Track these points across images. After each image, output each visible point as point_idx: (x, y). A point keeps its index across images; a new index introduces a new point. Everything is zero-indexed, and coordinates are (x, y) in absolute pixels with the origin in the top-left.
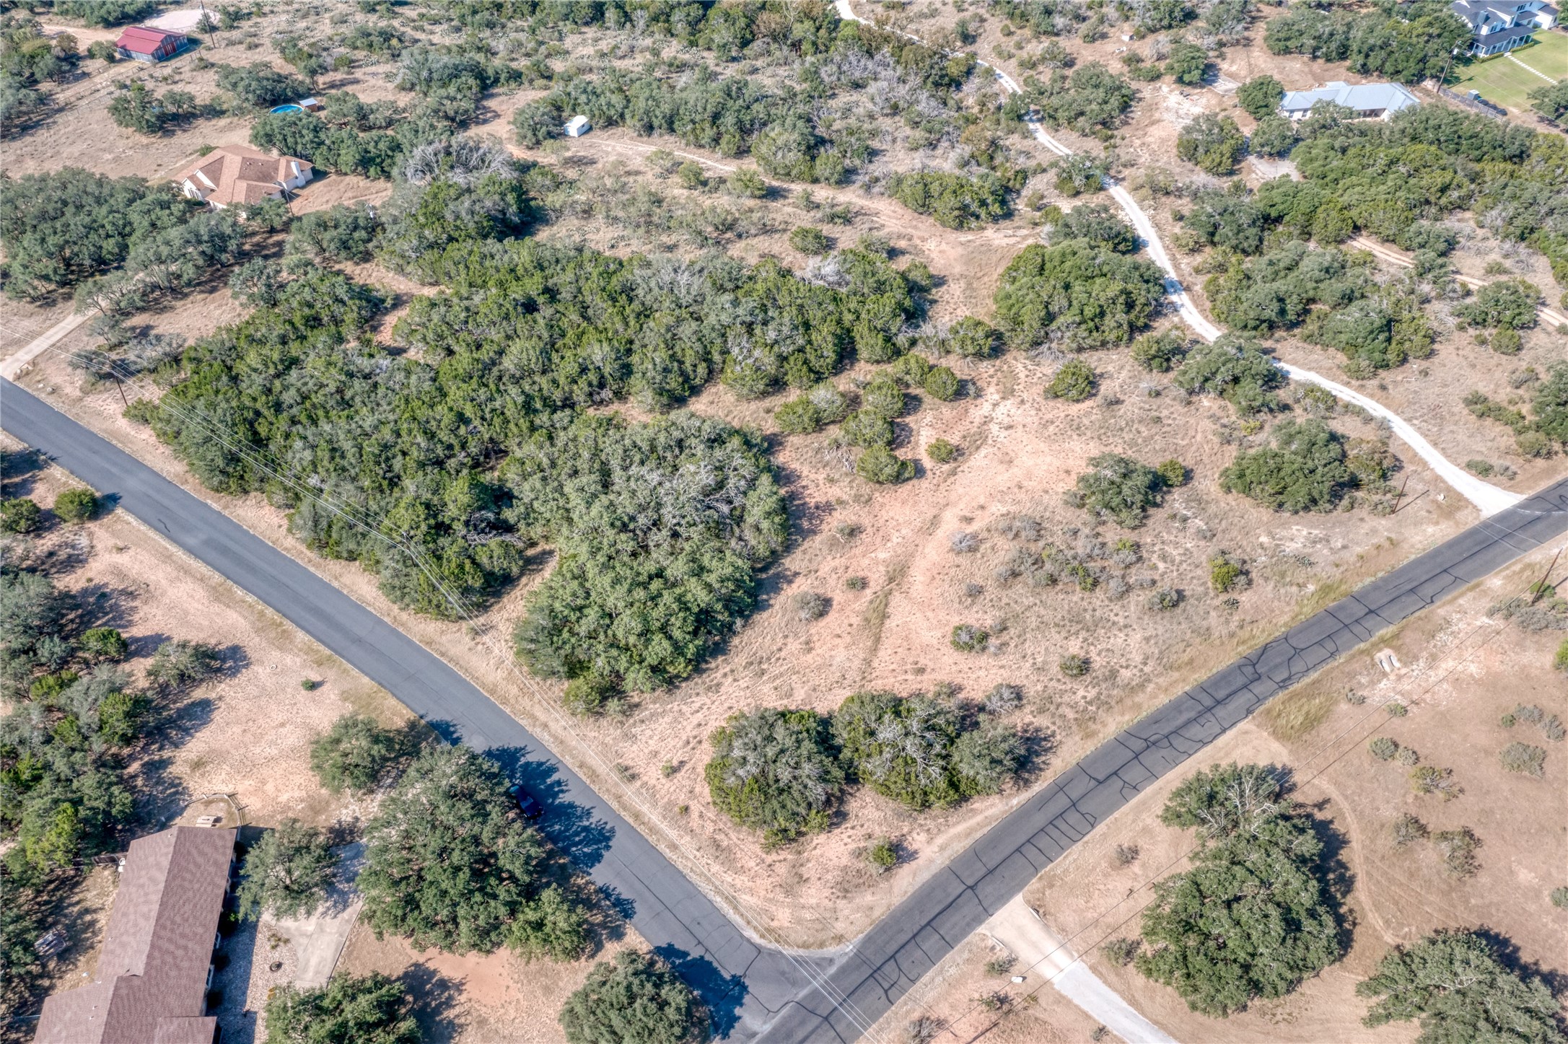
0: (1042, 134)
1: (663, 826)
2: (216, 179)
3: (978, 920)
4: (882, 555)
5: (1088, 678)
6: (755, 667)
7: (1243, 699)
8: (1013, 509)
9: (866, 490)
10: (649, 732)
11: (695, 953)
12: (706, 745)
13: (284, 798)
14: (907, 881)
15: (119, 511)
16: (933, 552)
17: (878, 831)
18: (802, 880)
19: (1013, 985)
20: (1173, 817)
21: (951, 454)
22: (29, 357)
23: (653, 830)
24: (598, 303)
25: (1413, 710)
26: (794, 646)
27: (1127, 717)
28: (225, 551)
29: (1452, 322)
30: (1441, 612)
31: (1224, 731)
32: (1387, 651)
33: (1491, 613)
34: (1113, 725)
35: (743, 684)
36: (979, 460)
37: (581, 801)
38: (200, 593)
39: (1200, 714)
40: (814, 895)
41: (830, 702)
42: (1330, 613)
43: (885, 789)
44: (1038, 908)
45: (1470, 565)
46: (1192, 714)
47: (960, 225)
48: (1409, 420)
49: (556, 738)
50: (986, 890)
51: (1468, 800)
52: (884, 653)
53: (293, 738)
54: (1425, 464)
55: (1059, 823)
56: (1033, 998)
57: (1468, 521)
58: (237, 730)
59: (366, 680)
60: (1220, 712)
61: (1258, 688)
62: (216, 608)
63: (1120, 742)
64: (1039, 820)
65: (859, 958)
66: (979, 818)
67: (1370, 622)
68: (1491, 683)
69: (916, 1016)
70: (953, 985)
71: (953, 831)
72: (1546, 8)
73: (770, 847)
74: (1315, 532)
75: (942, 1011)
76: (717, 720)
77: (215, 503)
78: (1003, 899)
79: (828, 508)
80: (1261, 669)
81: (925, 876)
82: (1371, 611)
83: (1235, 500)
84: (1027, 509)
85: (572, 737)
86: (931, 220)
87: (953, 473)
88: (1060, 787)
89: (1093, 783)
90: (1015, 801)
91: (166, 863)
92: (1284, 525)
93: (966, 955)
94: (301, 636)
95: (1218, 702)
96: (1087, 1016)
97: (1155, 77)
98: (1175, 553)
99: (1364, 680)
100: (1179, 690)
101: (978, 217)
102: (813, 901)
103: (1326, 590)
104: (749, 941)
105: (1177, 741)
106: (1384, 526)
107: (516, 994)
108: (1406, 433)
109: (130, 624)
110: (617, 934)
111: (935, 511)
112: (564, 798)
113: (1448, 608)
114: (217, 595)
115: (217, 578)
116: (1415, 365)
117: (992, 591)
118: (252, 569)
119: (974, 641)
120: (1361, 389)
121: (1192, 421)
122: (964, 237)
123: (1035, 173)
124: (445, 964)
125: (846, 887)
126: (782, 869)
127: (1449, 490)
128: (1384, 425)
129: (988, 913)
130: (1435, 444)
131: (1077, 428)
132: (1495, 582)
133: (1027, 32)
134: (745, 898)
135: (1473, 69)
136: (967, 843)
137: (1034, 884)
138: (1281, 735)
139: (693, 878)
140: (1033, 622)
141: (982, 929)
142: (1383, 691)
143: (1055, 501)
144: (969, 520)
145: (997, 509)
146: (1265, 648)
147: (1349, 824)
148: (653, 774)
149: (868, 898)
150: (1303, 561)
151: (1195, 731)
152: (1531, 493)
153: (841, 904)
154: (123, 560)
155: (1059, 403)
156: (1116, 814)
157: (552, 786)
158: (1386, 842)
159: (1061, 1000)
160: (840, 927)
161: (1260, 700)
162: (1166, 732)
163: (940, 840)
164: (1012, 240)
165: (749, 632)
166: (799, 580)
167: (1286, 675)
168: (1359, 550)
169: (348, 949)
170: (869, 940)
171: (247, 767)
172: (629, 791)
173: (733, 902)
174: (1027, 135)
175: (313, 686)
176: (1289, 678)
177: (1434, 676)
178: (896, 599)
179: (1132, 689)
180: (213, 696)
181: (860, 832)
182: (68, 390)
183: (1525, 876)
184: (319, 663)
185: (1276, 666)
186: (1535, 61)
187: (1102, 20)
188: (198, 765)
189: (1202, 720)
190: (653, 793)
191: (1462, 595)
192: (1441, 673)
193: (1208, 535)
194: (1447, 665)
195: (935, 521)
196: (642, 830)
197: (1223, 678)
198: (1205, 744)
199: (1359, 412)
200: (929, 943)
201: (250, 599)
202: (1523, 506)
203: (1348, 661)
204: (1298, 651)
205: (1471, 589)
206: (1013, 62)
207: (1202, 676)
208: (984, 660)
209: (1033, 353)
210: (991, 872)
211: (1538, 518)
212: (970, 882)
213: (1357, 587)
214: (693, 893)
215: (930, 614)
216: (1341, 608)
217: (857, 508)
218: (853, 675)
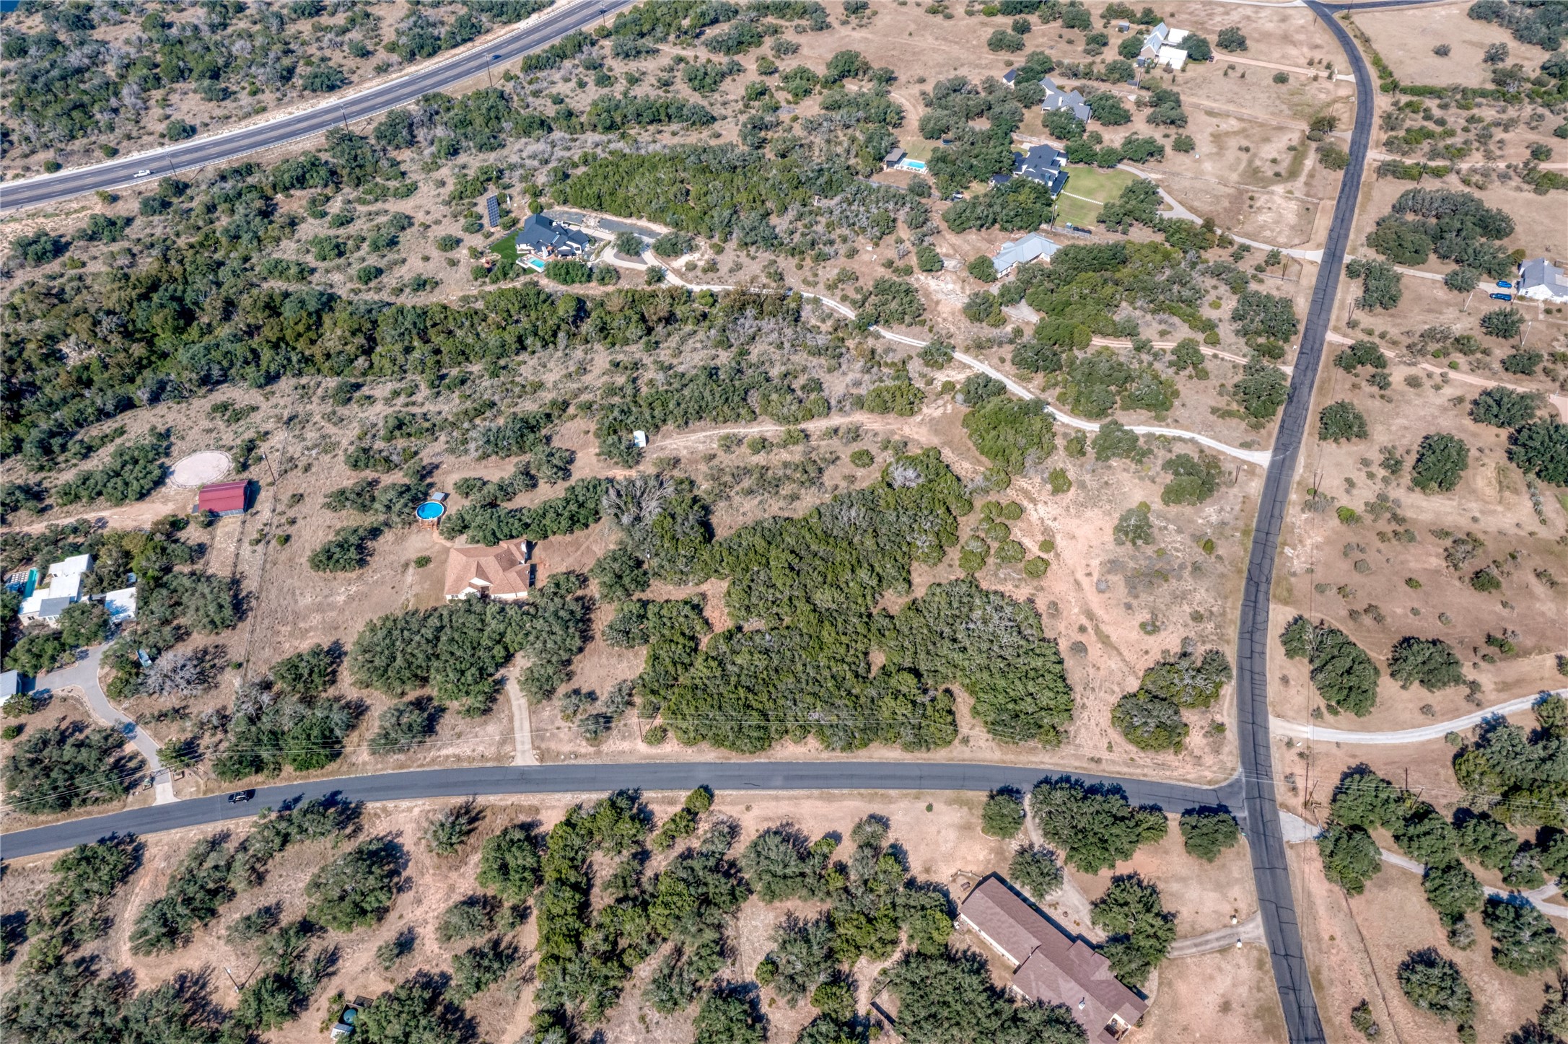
0: (888, 335)
1: (1132, 770)
2: (487, 579)
3: (1266, 733)
4: (1076, 610)
5: (1205, 619)
6: (1088, 688)
7: (1261, 597)
8: (1100, 559)
9: (1035, 583)
10: (1083, 740)
11: (1197, 806)
12: (1110, 731)
13: (981, 857)
14: (1232, 734)
15: (717, 792)
16: (1093, 597)
17: (1203, 723)
18: (1199, 758)
19: (1300, 746)
20: (1290, 654)
21: (1048, 545)
22: (528, 746)
23: (1131, 774)
24: (822, 549)
26: (1091, 671)
27: (1233, 627)
28: (801, 777)
29: (1171, 371)
30: (1288, 520)
31: (1268, 613)
32: (1286, 548)
33: (1303, 511)
34: (1233, 632)
35: (1093, 698)
36: (1060, 541)
37: (1095, 782)
38: (819, 803)
39: (1254, 611)
40: (1209, 760)
41: (1133, 685)
42: (1255, 542)
43: (1193, 705)
44: (1279, 716)
45: (1280, 493)
46: (1252, 613)
47: (912, 413)
48: (1199, 433)
49: (1052, 764)
50: (1259, 720)
51: (1359, 594)
52: (1125, 653)
53: (952, 835)
54: (1224, 453)
55: (1254, 682)
56: (1309, 747)
57: (1262, 472)
58: (923, 847)
59: (947, 792)
60: (1260, 605)
61: (1263, 587)
62: (836, 805)
63: (1241, 638)
64: (1247, 684)
65: (1248, 773)
66: (1228, 697)
67: (1271, 538)
68: (1328, 541)
69: (1282, 778)
70: (1282, 759)
71: (1226, 707)
72: (1059, 154)
73: (1176, 753)
74: (1216, 507)
75: (1288, 771)
76: (1105, 719)
77: (761, 758)
78: (1266, 720)
79: (1031, 601)
80: (1255, 580)
81: (1235, 729)
82: (1267, 534)
83: (1174, 509)
84: (1106, 557)
85: (1055, 760)
86: (892, 415)
87: (1059, 555)
88: (1241, 668)
89: (1249, 660)
90: (1233, 683)
91: (991, 903)
92: (1202, 510)
93: (1276, 747)
94: (893, 792)
95: (1255, 603)
96: (1329, 742)
97: (909, 271)
98: (1177, 546)
99: (1289, 565)
100: (1239, 605)
101: (913, 403)
102: (1211, 762)
103: (1246, 533)
104: (1207, 790)
105: (1258, 626)
106: (1235, 490)
107: (1157, 861)
108: (1204, 440)
109: (806, 839)
111: (1072, 578)
112: (1087, 783)
113: (1289, 517)
114: (830, 799)
115: (816, 792)
116: (1177, 403)
117: (1135, 603)
118: (826, 777)
119: (1150, 628)
120: (1168, 426)
121: (1119, 476)
123: (906, 360)
124: (1123, 868)
125: (1217, 752)
126: (1188, 758)
127: (1245, 462)
128: (1192, 441)
129: (1266, 729)
130: (1220, 441)
131: (1081, 504)
132: (1293, 497)
133: (808, 262)
134: (1189, 776)
135: (1055, 207)
136: (1235, 708)
137: (1270, 709)
138: (1286, 602)
139: (1165, 781)
140: (1162, 607)
141: (1271, 736)
142: (1298, 565)
143: (1111, 545)
144: (1090, 574)
145: (1095, 563)
146: (1249, 570)
147: (1336, 625)
148: (1105, 755)
149: (1226, 749)
150: (1223, 524)
151: (1259, 619)
152: (1272, 448)
153: (1220, 757)
154: (756, 811)
155: (1061, 496)
156: (1267, 667)
158: (1351, 623)
159: (1317, 742)
160: (1229, 765)
161: (1267, 593)
162: (1250, 626)
163: (1225, 713)
164: (940, 411)
165: (1070, 673)
166: (1060, 641)
167: (1265, 578)
168: (1237, 508)
169: (1084, 890)
170: (1243, 763)
171: (949, 858)
172: (1104, 766)
173: (1187, 781)
174: (878, 336)
175: (930, 808)
176: (1268, 579)
177: (1308, 548)
178: (1103, 627)
179: (1223, 614)
180: (892, 841)
181: (1198, 728)
182: (583, 750)
183: (1399, 611)
184: (917, 798)
185: (1259, 576)
186: (1076, 190)
187: (845, 240)
188: (927, 870)
189: (1257, 613)
190: (1113, 762)
191: (1288, 509)
193: (1180, 531)
194: (1308, 542)
195: (1077, 583)
196: (1127, 777)
197: (1248, 591)
198: (1268, 622)
199: (1180, 439)
200: (1262, 750)
201: (845, 791)
203: (1278, 560)
204: (1260, 565)
205: (1289, 505)
206: (821, 286)
207: (1242, 595)
208: (1163, 634)
209: (1023, 473)
210: (1252, 714)
211: (1283, 459)
212: (1250, 721)
213: (1254, 525)
214: (1172, 787)
215: (1123, 626)
216: (1257, 537)
217: (1041, 594)
218: (1126, 669)
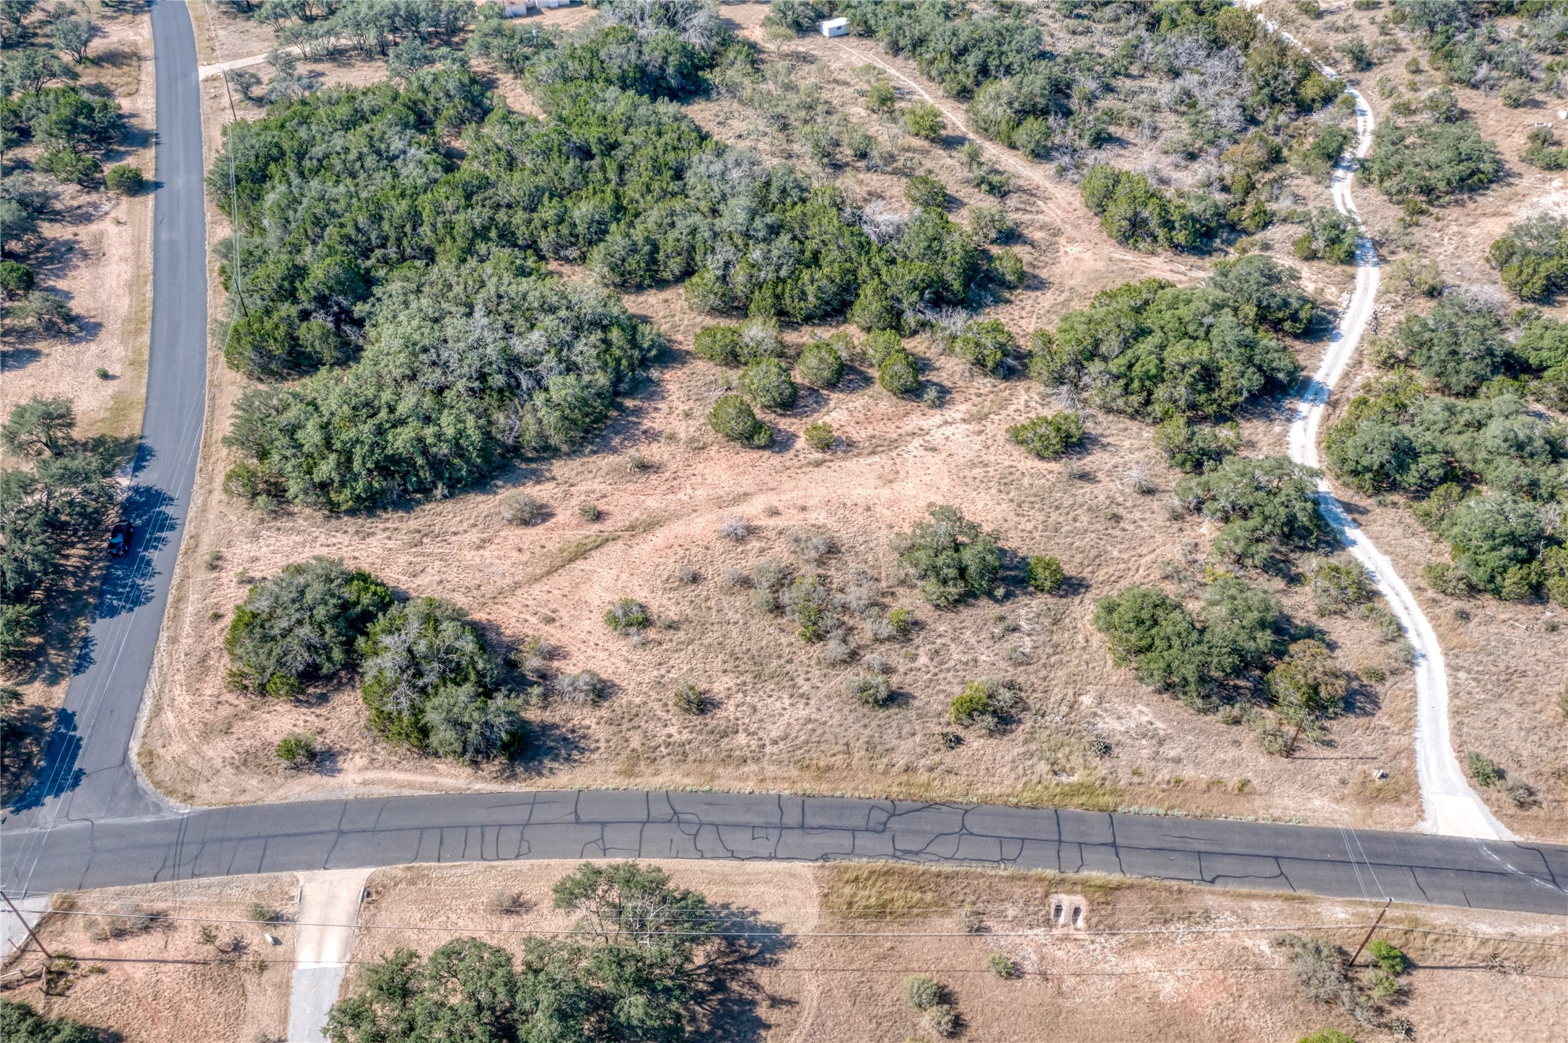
0: (1343, 185)
1: (187, 619)
3: (309, 866)
4: (651, 503)
5: (696, 720)
6: (418, 536)
8: (832, 523)
9: (711, 438)
10: (272, 541)
11: (81, 732)
15: (151, 196)
16: (703, 526)
17: (333, 733)
18: (227, 731)
21: (836, 446)
22: (227, 69)
23: (176, 618)
25: (1031, 982)
26: (471, 537)
27: (686, 781)
30: (1210, 901)
31: (770, 858)
32: (1080, 900)
33: (1280, 942)
35: (390, 544)
37: (159, 563)
38: (127, 276)
39: (766, 827)
40: (220, 750)
42: (1057, 817)
44: (370, 895)
45: (1322, 871)
46: (758, 820)
47: (1126, 240)
48: (1454, 669)
49: (205, 503)
50: (351, 844)
52: (537, 589)
54: (1409, 725)
55: (490, 834)
56: (263, 967)
57: (1390, 819)
60: (791, 838)
61: (866, 841)
62: (123, 291)
63: (648, 798)
64: (480, 816)
65: (183, 825)
66: (429, 779)
69: (160, 906)
70: (221, 903)
71: (394, 775)
73: (238, 688)
74: (1159, 724)
79: (651, 436)
80: (894, 824)
81: (321, 796)
82: (1114, 845)
83: (1101, 642)
84: (844, 533)
85: (215, 512)
86: (1099, 224)
87: (818, 464)
88: (534, 801)
89: (572, 817)
90: (478, 786)
92: (1130, 697)
93: (261, 887)
95: (802, 827)
96: (284, 1019)
97: (1557, 167)
98: (956, 653)
99: (1011, 913)
100: (773, 789)
101: (1155, 239)
102: (211, 753)
103: (1082, 788)
104: (127, 749)
105: (708, 834)
106: (1258, 765)
108: (1430, 681)
110: (53, 680)
111: (752, 489)
112: (153, 555)
113: (1228, 903)
114: (134, 283)
115: (148, 270)
116: (1551, 613)
117: (709, 588)
119: (625, 620)
120: (1430, 603)
121: (1159, 539)
122: (1120, 253)
123: (1285, 220)
125: (247, 761)
126: (224, 711)
128: (1407, 657)
129: (326, 864)
130: (1455, 712)
131: (1006, 481)
132: (1335, 911)
133: (1438, 75)
134: (169, 718)
136: (392, 792)
138: (831, 902)
139: (154, 675)
140: (713, 637)
141: (301, 875)
144: (774, 513)
145: (817, 517)
146: (930, 805)
148: (232, 575)
149: (253, 781)
150: (1103, 747)
151: (741, 840)
152: (1533, 839)
153: (229, 771)
154: (112, 230)
155: (1016, 450)
156: (553, 862)
157: (157, 539)
159: (284, 989)
160: (202, 789)
161: (851, 853)
162: (703, 818)
163: (370, 775)
164: (1174, 277)
165: (449, 505)
166: (550, 486)
167: (916, 848)
168: (1188, 773)
170: (206, 816)
172: (200, 576)
173: (158, 710)
174: (1326, 181)
175: (105, 376)
176: (917, 853)
177: (1110, 964)
178: (616, 549)
179: (727, 759)
180: (46, 351)
181: (320, 723)
184: (131, 363)
185: (916, 832)
187: (1549, 87)
189: (761, 833)
190: (214, 589)
191: (1266, 897)
192: (1126, 966)
193: (1023, 661)
195: (741, 498)
196: (169, 611)
197: (841, 806)
198: (733, 856)
200: (247, 854)
201: (149, 294)
202: (1496, 847)
203: (1012, 878)
204: (964, 830)
205: (1287, 899)
206: (1391, 101)
208: (619, 644)
209: (1049, 391)
210: (375, 831)
211: (1503, 874)
212: (345, 827)
215: (624, 576)
216: (1079, 819)
217: (681, 451)
218: (489, 590)
